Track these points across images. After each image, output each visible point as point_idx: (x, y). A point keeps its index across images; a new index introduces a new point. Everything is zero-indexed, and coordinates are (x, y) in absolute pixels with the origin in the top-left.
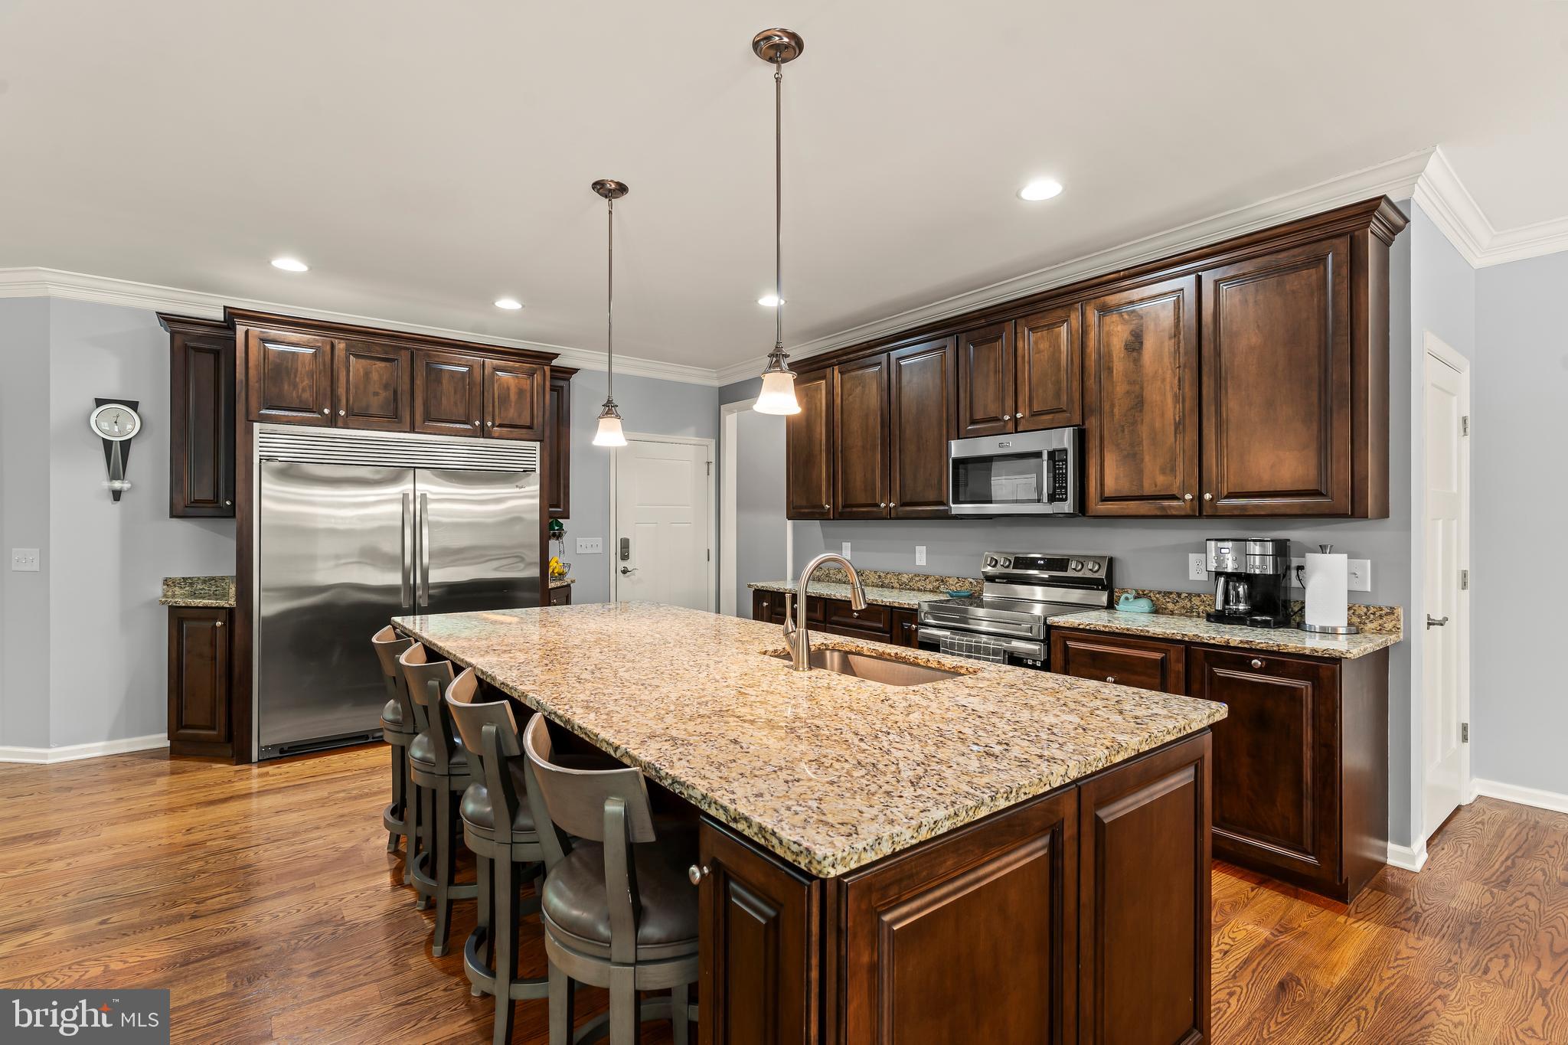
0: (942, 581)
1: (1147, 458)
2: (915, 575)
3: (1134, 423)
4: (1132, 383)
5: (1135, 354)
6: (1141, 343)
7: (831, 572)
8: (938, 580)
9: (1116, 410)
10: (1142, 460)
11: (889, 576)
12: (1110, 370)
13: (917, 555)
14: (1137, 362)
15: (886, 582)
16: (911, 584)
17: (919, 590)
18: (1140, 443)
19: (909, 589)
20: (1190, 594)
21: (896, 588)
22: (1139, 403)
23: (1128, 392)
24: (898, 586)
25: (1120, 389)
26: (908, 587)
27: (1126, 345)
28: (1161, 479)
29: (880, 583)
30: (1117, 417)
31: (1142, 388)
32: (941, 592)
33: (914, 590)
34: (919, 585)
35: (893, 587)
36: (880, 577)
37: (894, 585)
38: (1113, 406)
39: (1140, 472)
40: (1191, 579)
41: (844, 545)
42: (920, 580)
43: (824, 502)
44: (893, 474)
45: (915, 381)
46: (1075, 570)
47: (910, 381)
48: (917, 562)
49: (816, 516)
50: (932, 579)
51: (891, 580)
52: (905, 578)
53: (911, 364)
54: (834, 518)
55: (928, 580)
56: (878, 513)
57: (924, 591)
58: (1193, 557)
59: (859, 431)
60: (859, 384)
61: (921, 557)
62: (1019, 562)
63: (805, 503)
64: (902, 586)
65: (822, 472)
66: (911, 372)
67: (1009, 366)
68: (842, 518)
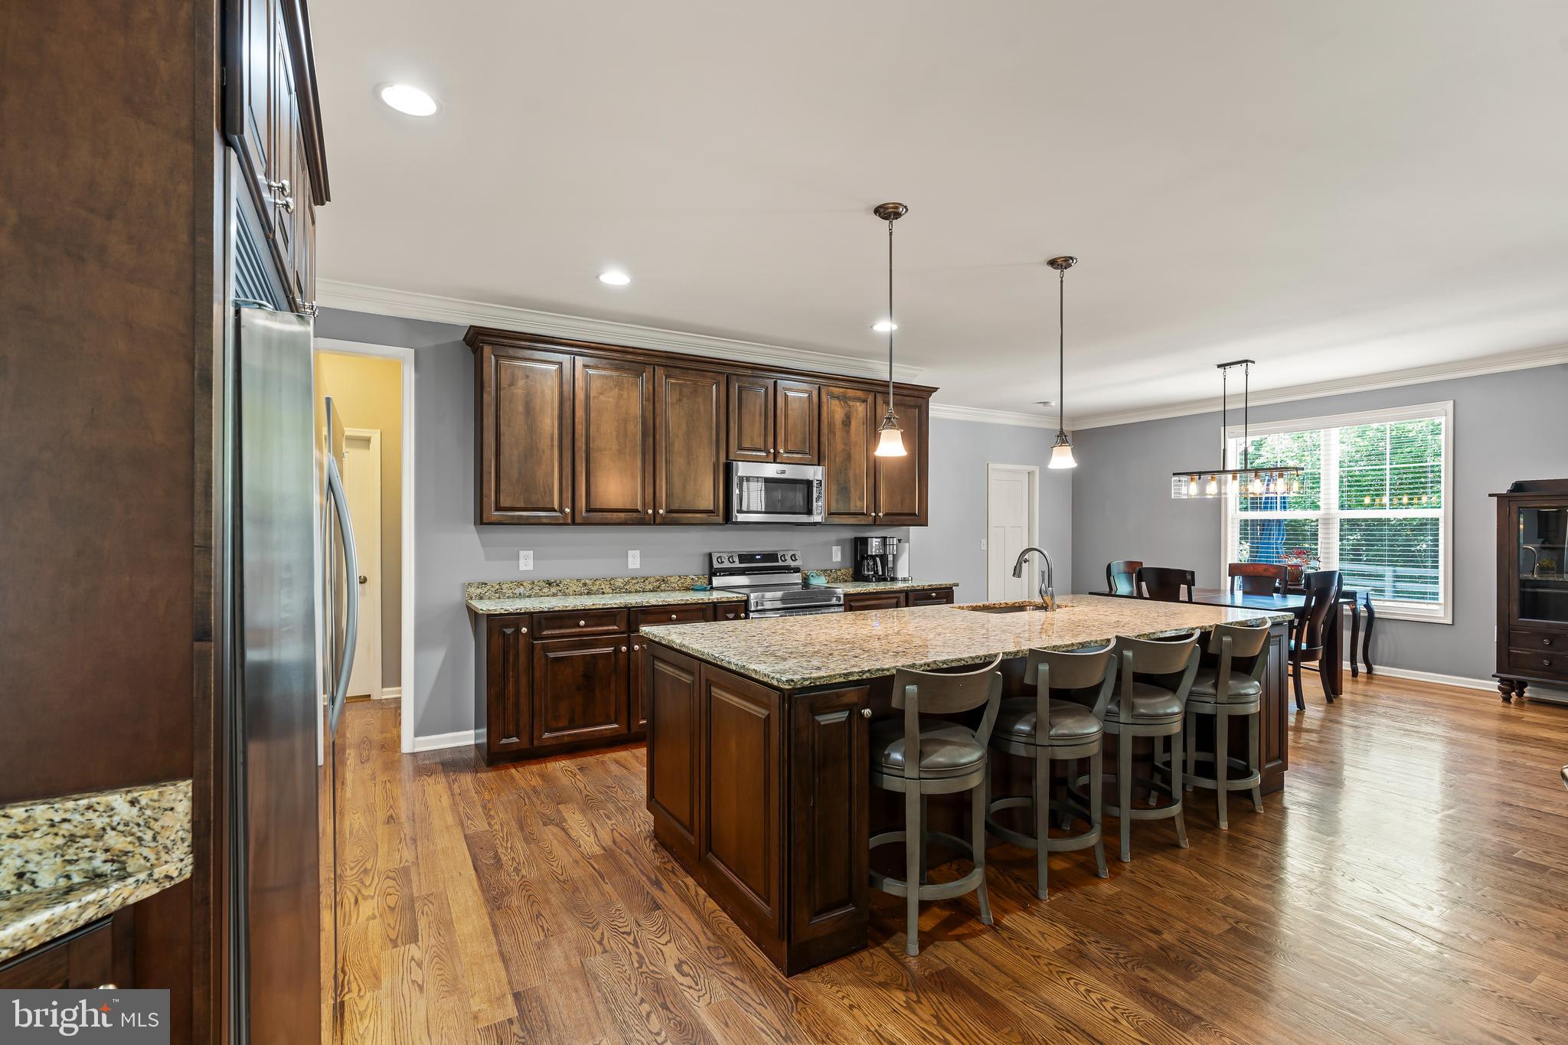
0: (663, 580)
1: (852, 491)
2: (632, 580)
3: (846, 469)
4: (845, 444)
6: (850, 422)
7: (504, 586)
8: (658, 581)
9: (837, 460)
10: (850, 491)
11: (598, 583)
12: (835, 434)
13: (630, 559)
14: (848, 432)
15: (595, 588)
16: (627, 587)
17: (637, 591)
18: (849, 481)
19: (624, 592)
20: (836, 569)
21: (608, 593)
22: (848, 457)
23: (843, 450)
24: (611, 591)
25: (840, 446)
26: (624, 590)
27: (843, 422)
28: (858, 503)
29: (586, 591)
30: (837, 464)
31: (850, 449)
32: (662, 591)
33: (630, 592)
34: (637, 587)
35: (603, 593)
36: (585, 584)
37: (604, 590)
38: (835, 456)
39: (847, 498)
40: (834, 560)
41: (522, 553)
42: (638, 582)
43: (556, 506)
44: (658, 483)
45: (685, 400)
46: (782, 561)
47: (680, 400)
48: (631, 566)
49: (544, 521)
50: (652, 580)
51: (602, 587)
52: (619, 583)
53: (680, 384)
54: (574, 523)
55: (647, 581)
56: (641, 519)
57: (643, 592)
58: (834, 548)
59: (614, 434)
60: (615, 386)
61: (634, 561)
62: (743, 558)
63: (522, 505)
64: (615, 590)
65: (553, 471)
66: (681, 392)
67: (771, 413)
68: (587, 523)
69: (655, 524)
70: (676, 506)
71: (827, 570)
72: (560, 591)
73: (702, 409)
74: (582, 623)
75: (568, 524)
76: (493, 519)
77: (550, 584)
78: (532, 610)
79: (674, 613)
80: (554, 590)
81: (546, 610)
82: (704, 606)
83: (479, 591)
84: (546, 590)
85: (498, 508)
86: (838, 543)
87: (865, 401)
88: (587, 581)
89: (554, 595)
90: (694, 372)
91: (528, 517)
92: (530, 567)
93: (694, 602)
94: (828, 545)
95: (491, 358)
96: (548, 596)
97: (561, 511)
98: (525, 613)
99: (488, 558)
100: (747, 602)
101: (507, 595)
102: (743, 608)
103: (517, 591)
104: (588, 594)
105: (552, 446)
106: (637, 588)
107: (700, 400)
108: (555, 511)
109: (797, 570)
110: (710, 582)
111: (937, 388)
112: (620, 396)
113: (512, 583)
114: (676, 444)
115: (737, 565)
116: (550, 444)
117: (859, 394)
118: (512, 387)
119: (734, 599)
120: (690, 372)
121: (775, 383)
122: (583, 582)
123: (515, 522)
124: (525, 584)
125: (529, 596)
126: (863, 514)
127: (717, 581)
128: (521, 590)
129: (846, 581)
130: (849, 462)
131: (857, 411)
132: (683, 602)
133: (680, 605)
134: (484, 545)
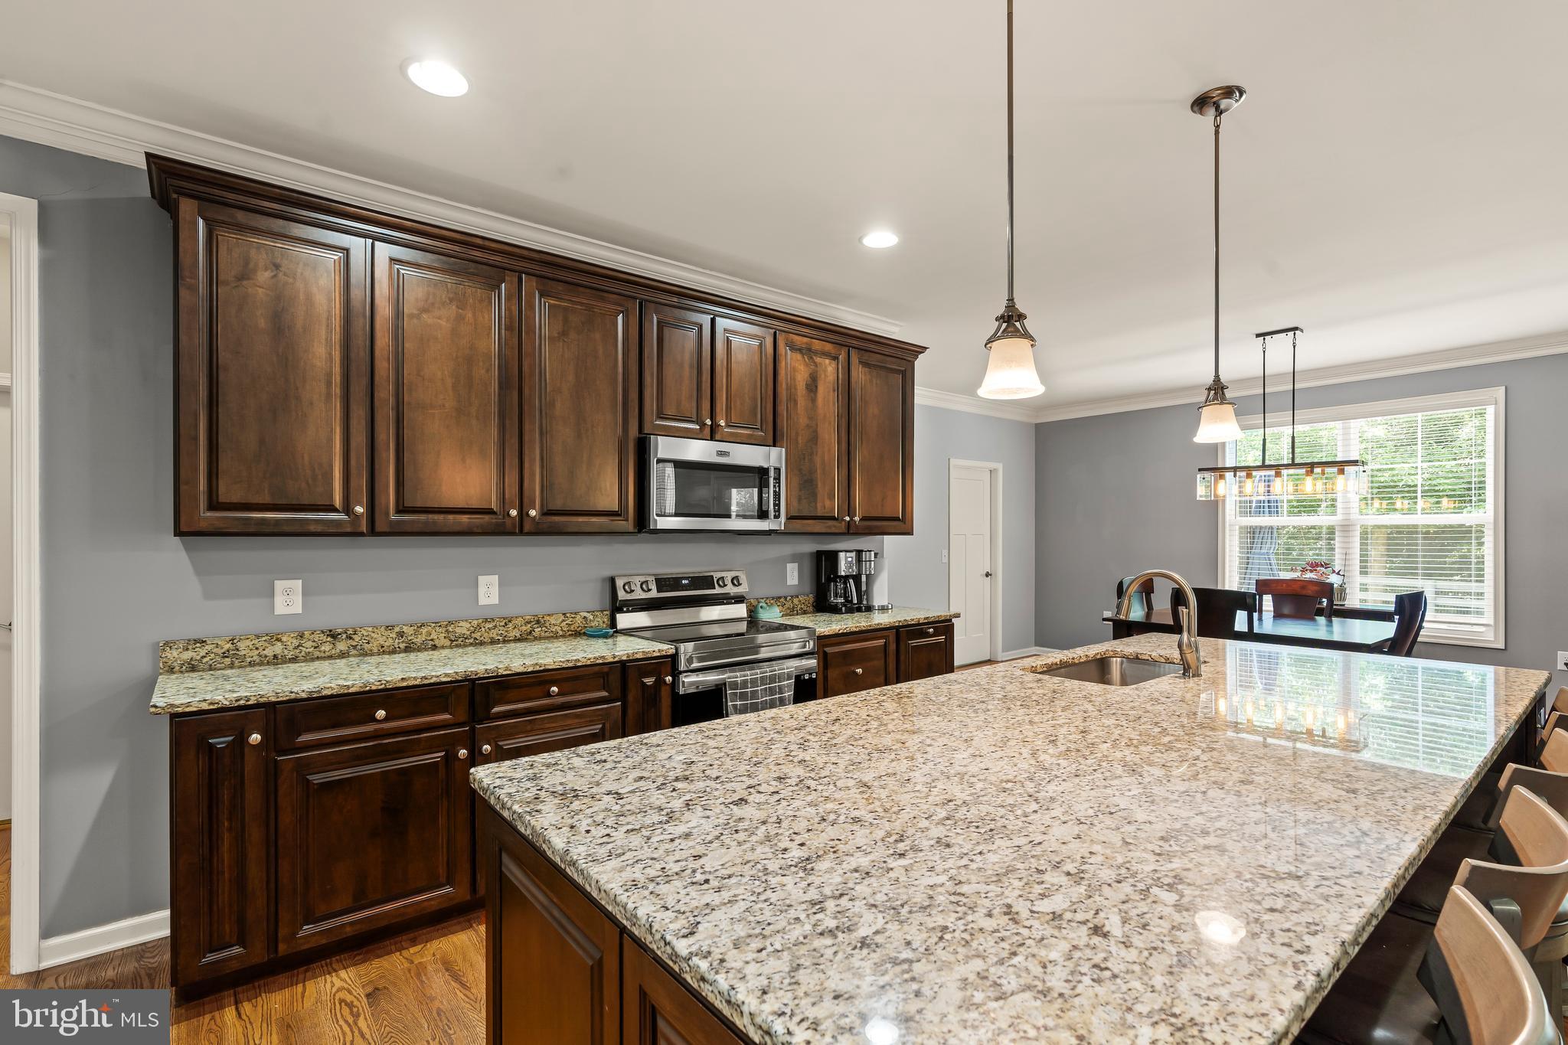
0: (538, 622)
1: (820, 485)
2: (486, 621)
3: (812, 454)
4: (810, 418)
5: (812, 395)
6: (816, 387)
7: (242, 645)
8: (529, 620)
9: (799, 440)
10: (817, 485)
11: (424, 630)
12: (796, 402)
13: (482, 590)
14: (814, 400)
15: (419, 640)
16: (477, 635)
17: (493, 642)
18: (815, 471)
19: (471, 644)
20: (792, 597)
21: (443, 647)
22: (814, 438)
23: (808, 425)
24: (448, 643)
25: (803, 421)
26: (471, 641)
27: (807, 386)
28: (827, 503)
29: (402, 646)
30: (800, 446)
33: (482, 644)
34: (494, 634)
35: (435, 647)
36: (401, 634)
37: (437, 642)
38: (797, 434)
39: (813, 495)
40: (788, 584)
41: (280, 585)
42: (495, 626)
43: (338, 501)
44: (526, 465)
45: (573, 335)
46: (719, 585)
47: (564, 333)
48: (483, 600)
49: (312, 528)
50: (519, 621)
51: (431, 637)
52: (463, 629)
53: (566, 309)
54: (373, 532)
55: (510, 625)
56: (497, 525)
57: (504, 641)
58: (789, 566)
59: (449, 382)
60: (451, 300)
61: (489, 592)
62: (662, 583)
63: (266, 498)
64: (458, 642)
65: (330, 440)
66: (566, 321)
67: (707, 365)
68: (397, 532)
69: (522, 532)
70: (558, 504)
71: (780, 598)
72: (355, 647)
73: (601, 352)
74: (381, 714)
75: (362, 534)
76: (203, 526)
77: (334, 636)
78: (273, 699)
79: (554, 683)
80: (342, 646)
81: (304, 695)
82: (606, 669)
83: (187, 655)
84: (326, 647)
85: (214, 505)
86: (795, 558)
87: (835, 358)
88: (405, 629)
89: (343, 655)
90: (588, 291)
91: (277, 522)
92: (297, 608)
93: (589, 663)
94: (783, 561)
95: (196, 224)
96: (330, 657)
97: (348, 509)
98: (258, 705)
99: (208, 595)
100: (674, 658)
101: (249, 660)
102: (669, 669)
103: (269, 652)
104: (408, 649)
105: (329, 396)
106: (494, 636)
107: (598, 336)
108: (336, 510)
109: (739, 599)
110: (613, 623)
111: (926, 348)
112: (460, 319)
113: (258, 637)
114: (558, 405)
115: (654, 593)
116: (324, 390)
117: (828, 347)
118: (245, 283)
119: (655, 654)
120: (581, 289)
121: (713, 321)
122: (397, 629)
123: (252, 529)
124: (284, 639)
125: (294, 660)
126: (833, 518)
127: (624, 620)
128: (278, 648)
129: (805, 612)
130: (816, 444)
131: (825, 371)
132: (570, 665)
133: (564, 669)
134: (199, 571)
